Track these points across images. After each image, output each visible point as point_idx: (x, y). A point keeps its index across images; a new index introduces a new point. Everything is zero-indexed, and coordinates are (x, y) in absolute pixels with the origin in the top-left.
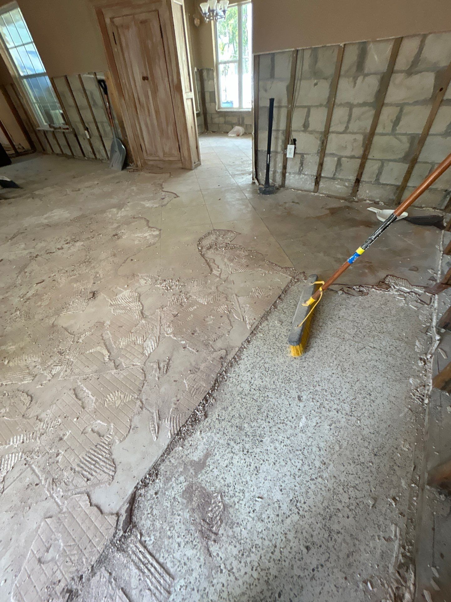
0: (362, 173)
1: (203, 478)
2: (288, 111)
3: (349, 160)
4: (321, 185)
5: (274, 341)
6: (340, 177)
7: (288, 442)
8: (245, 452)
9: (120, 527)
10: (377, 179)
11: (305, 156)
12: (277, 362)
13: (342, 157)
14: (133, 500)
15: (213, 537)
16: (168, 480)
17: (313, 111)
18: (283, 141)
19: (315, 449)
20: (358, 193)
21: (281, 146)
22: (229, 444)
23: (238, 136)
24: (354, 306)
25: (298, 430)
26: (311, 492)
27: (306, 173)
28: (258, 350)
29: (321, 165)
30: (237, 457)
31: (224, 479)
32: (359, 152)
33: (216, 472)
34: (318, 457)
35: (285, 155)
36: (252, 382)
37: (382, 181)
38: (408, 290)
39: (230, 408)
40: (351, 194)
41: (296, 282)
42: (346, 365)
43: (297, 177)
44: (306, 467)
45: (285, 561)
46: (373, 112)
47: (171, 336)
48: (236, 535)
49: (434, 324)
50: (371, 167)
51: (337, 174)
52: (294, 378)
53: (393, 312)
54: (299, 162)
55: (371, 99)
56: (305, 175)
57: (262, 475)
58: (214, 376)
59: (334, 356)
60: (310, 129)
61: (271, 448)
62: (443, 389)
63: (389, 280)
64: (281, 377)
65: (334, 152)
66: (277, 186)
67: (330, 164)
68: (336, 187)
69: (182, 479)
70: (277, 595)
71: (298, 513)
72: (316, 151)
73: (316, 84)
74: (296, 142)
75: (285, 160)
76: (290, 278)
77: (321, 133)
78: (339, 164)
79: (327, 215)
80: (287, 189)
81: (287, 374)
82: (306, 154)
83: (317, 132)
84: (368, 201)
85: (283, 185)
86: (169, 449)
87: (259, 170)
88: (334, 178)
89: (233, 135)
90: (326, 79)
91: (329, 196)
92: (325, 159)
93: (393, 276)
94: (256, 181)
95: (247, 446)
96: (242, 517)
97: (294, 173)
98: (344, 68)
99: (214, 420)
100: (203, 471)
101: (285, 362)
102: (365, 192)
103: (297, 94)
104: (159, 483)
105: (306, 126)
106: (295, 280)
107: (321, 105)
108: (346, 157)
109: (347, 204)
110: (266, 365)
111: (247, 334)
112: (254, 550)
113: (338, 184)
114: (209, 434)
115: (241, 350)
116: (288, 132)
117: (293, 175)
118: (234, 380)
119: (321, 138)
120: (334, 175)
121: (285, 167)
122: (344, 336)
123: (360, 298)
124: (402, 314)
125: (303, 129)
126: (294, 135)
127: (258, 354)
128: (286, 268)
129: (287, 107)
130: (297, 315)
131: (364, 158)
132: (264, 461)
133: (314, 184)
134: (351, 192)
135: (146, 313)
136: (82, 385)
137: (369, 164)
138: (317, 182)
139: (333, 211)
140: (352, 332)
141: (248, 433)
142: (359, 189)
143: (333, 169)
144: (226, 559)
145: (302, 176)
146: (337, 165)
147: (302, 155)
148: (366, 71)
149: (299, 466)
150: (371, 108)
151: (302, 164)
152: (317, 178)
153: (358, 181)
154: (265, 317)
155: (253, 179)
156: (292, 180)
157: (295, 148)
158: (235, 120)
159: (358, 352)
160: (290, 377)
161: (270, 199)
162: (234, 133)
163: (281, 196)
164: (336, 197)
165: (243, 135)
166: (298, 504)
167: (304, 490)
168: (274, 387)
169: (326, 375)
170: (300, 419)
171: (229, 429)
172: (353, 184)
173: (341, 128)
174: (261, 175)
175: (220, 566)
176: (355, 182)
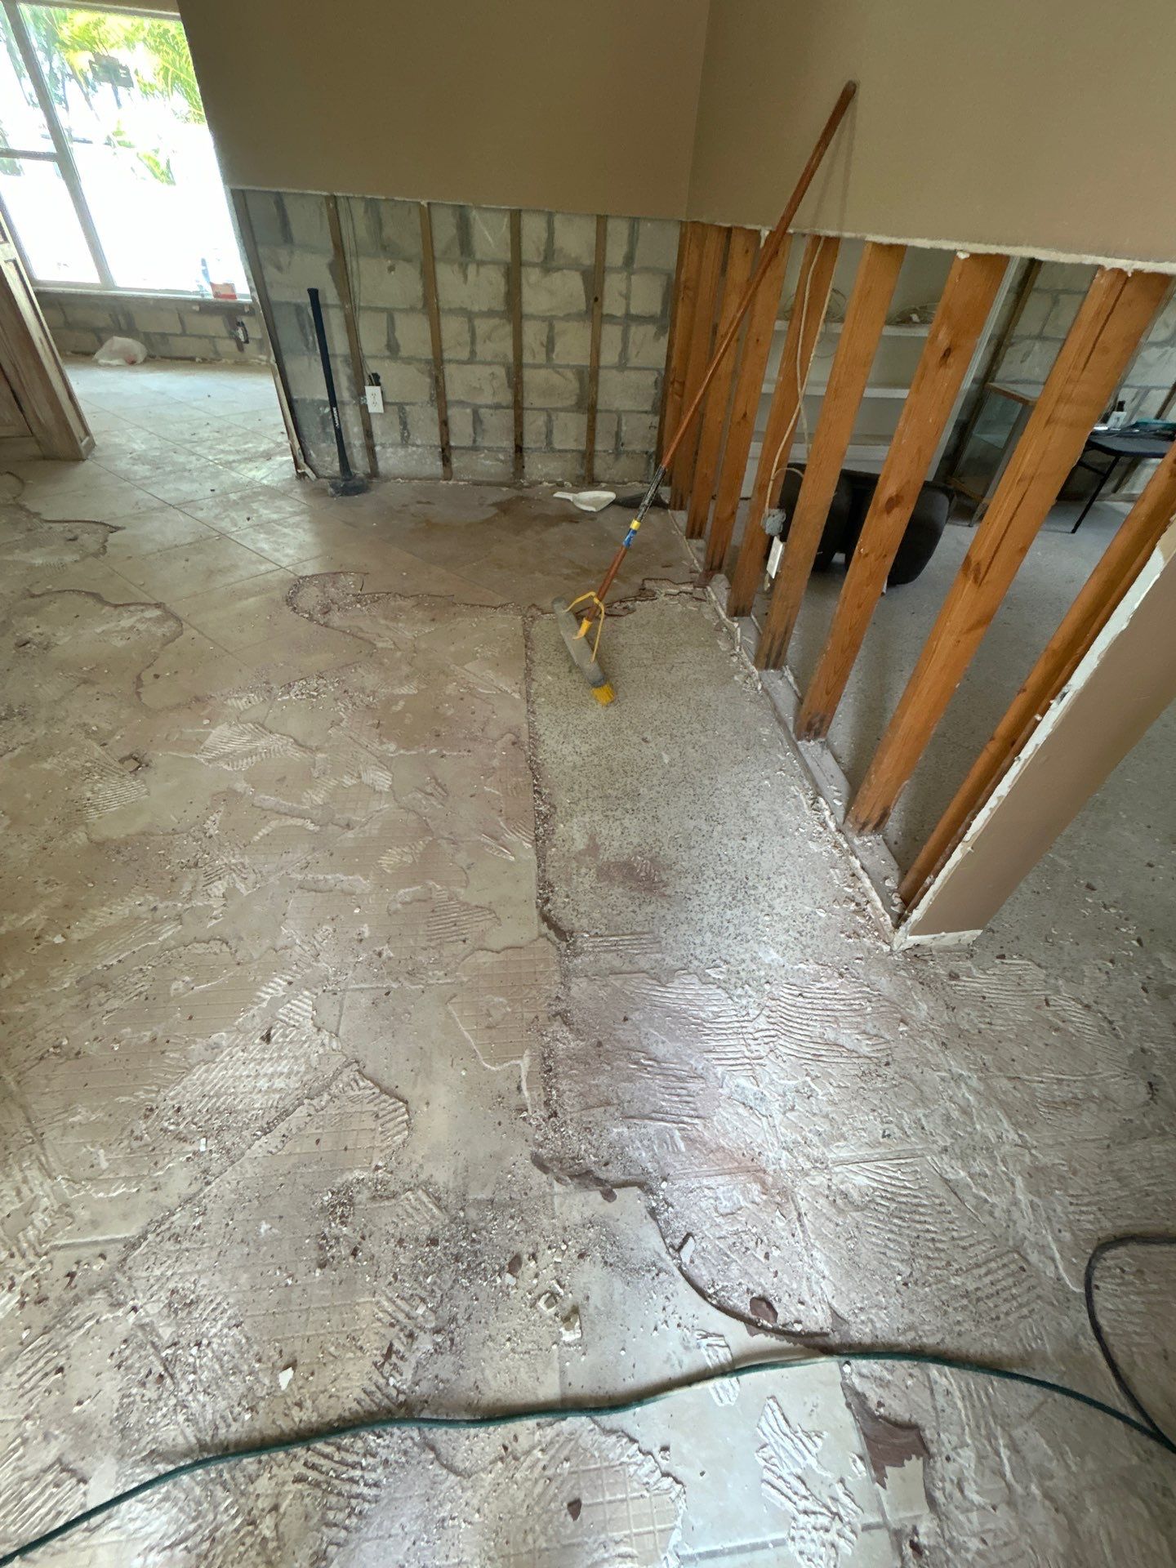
0: (521, 434)
2: (346, 316)
3: (491, 411)
4: (456, 463)
6: (486, 444)
10: (549, 443)
11: (407, 408)
13: (480, 406)
17: (400, 320)
18: (349, 379)
20: (526, 469)
21: (349, 389)
27: (419, 442)
29: (444, 423)
32: (506, 397)
35: (364, 408)
37: (557, 445)
40: (514, 473)
43: (401, 452)
46: (509, 327)
50: (534, 424)
51: (479, 439)
54: (397, 421)
56: (418, 446)
60: (403, 353)
65: (462, 398)
66: (365, 475)
67: (460, 420)
68: (483, 465)
72: (427, 398)
73: (391, 269)
74: (381, 381)
75: (367, 417)
77: (427, 362)
78: (477, 420)
79: (496, 515)
80: (387, 479)
82: (407, 404)
83: (419, 360)
84: (546, 484)
85: (374, 474)
87: (307, 444)
88: (475, 448)
90: (408, 260)
91: (477, 484)
92: (450, 412)
94: (308, 470)
97: (392, 445)
98: (439, 246)
102: (538, 467)
103: (356, 284)
105: (393, 348)
107: (412, 309)
108: (487, 407)
109: (515, 493)
113: (485, 458)
116: (356, 360)
117: (390, 450)
119: (430, 371)
120: (474, 441)
121: (368, 434)
125: (387, 353)
126: (372, 366)
129: (342, 307)
131: (518, 407)
133: (440, 463)
134: (512, 470)
137: (528, 417)
138: (446, 460)
139: (504, 508)
142: (526, 465)
143: (470, 430)
145: (411, 449)
146: (474, 422)
147: (401, 406)
148: (478, 256)
150: (505, 321)
151: (404, 424)
152: (443, 450)
153: (519, 449)
155: (298, 467)
156: (390, 459)
157: (382, 392)
163: (381, 492)
164: (489, 484)
172: (513, 455)
173: (464, 354)
174: (314, 456)
176: (516, 452)
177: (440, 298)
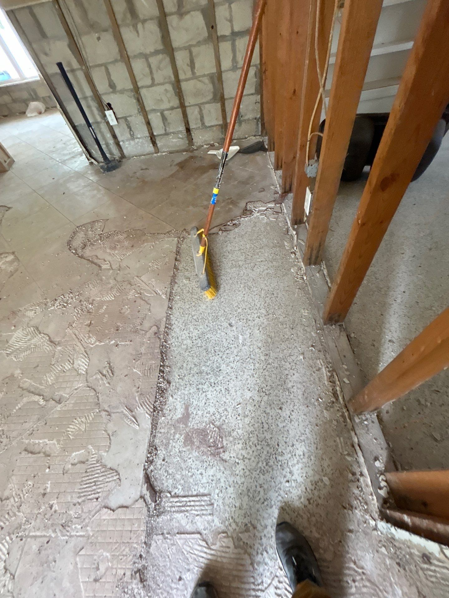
0: (188, 122)
1: (193, 424)
2: (85, 73)
3: (170, 112)
4: (159, 144)
5: (190, 296)
6: (171, 131)
7: (238, 358)
8: (213, 385)
9: (150, 502)
10: (203, 124)
11: (128, 119)
12: (201, 310)
13: (164, 110)
14: (148, 479)
15: (221, 450)
16: (167, 445)
17: (111, 68)
18: (97, 109)
19: (257, 350)
20: (194, 140)
21: (99, 114)
22: (198, 389)
23: (40, 113)
24: (235, 238)
25: (240, 346)
26: (267, 377)
27: (139, 136)
28: (182, 311)
29: (148, 123)
30: (209, 393)
31: (208, 413)
32: (175, 102)
33: (200, 413)
34: (261, 354)
35: (108, 123)
36: (191, 335)
37: (207, 124)
38: (265, 208)
39: (185, 365)
40: (189, 144)
41: (183, 241)
42: (250, 284)
43: (132, 143)
44: (257, 365)
45: (272, 426)
46: (168, 59)
47: (97, 343)
48: (235, 437)
49: (289, 225)
50: (193, 114)
51: (167, 129)
52: (220, 314)
53: (263, 229)
54: (126, 127)
55: (160, 47)
56: (139, 138)
57: (232, 391)
58: (157, 350)
59: (239, 282)
60: (118, 88)
61: (229, 370)
62: (310, 264)
63: (250, 206)
64: (210, 319)
65: (154, 108)
66: (117, 158)
67: (155, 119)
68: (172, 142)
69: (177, 436)
70: (277, 446)
71: (266, 394)
72: (136, 112)
73: (99, 39)
74: (112, 106)
75: (111, 129)
76: (176, 239)
77: (131, 90)
78: (164, 118)
79: (178, 171)
80: (129, 158)
81: (214, 314)
82: (128, 117)
83: (127, 90)
84: (205, 146)
85: (123, 156)
86: (154, 425)
87: (89, 147)
88: (167, 134)
89: (33, 115)
90: (106, 30)
91: (171, 153)
92: (149, 117)
93: (251, 202)
94: (93, 160)
95: (212, 381)
96: (233, 425)
97: (127, 140)
98: (119, 17)
99: (178, 381)
100: (191, 419)
101: (207, 307)
102: (200, 138)
103: (84, 53)
104: (162, 453)
105: (112, 86)
106: (181, 239)
107: (116, 61)
108: (167, 110)
109: (190, 154)
110: (195, 318)
111: (166, 303)
112: (251, 435)
113: (173, 138)
114: (179, 393)
115: (168, 318)
116: (97, 97)
117: (127, 143)
118: (176, 343)
119: (134, 95)
120: (165, 130)
121: (115, 137)
122: (238, 264)
123: (236, 230)
124: (268, 228)
125: (111, 90)
126: (106, 99)
127: (184, 313)
128: (168, 232)
129: (82, 69)
130: (197, 266)
131: (182, 106)
132: (228, 381)
133: (151, 145)
134: (187, 142)
135: (57, 339)
136: (32, 441)
137: (189, 111)
138: (154, 143)
139: (182, 165)
140: (243, 258)
141: (209, 372)
142: (193, 138)
143: (161, 125)
144: (237, 455)
145: (137, 140)
146: (163, 120)
147: (125, 118)
148: (142, 17)
149: (252, 367)
150: (165, 55)
151: (130, 128)
152: (151, 139)
153: (188, 130)
154: (173, 281)
155: (88, 160)
156: (129, 148)
157: (114, 113)
158: (25, 95)
159: (253, 270)
160: (217, 315)
161: (117, 174)
162: (32, 111)
163: (127, 167)
164: (177, 152)
165: (45, 111)
166: (264, 390)
167: (262, 379)
168: (209, 329)
169: (240, 298)
170: (238, 338)
171: (193, 379)
172: (186, 134)
173: (148, 82)
174: (93, 152)
175: (236, 462)
176: (187, 132)
177: (128, 50)
